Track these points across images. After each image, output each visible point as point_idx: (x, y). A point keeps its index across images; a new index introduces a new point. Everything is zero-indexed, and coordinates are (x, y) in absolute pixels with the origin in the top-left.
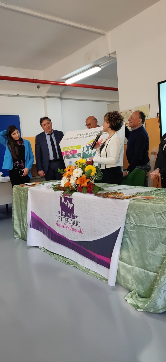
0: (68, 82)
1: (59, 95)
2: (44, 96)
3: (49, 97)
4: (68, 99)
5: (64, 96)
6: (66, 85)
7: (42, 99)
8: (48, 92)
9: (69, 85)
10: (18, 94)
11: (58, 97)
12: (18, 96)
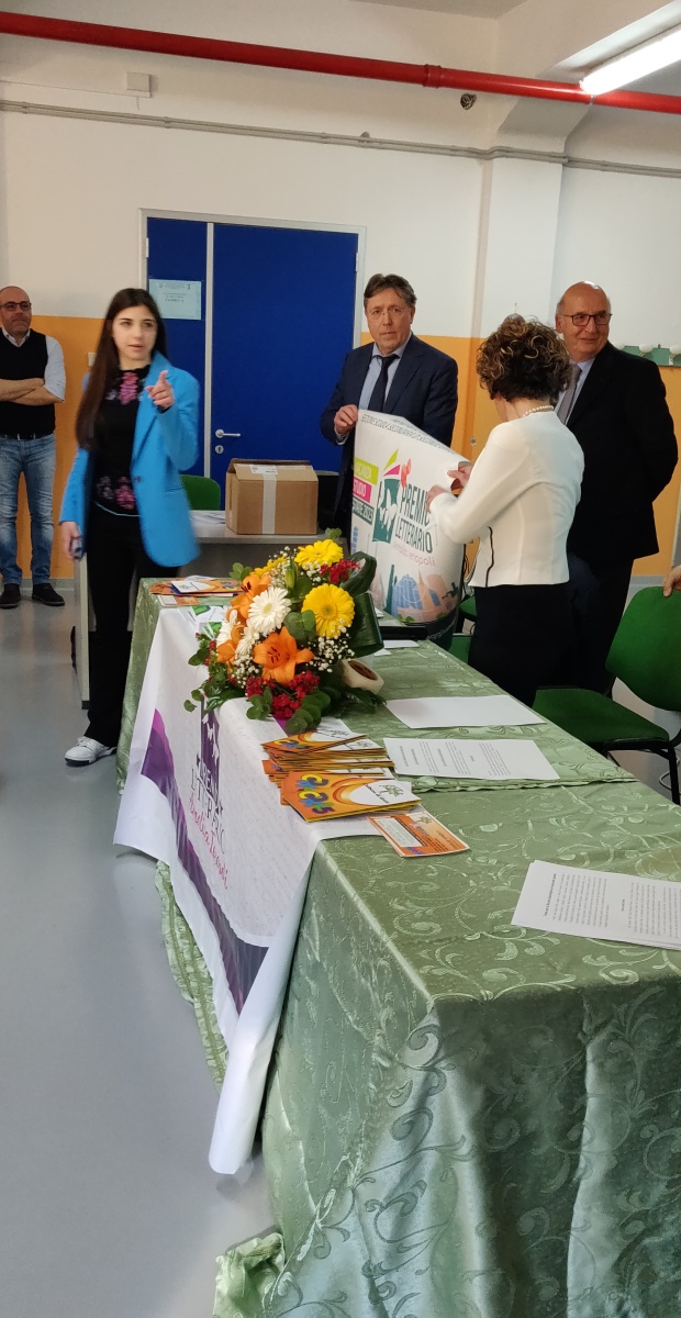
0: (593, 85)
1: (559, 148)
2: (483, 145)
3: (506, 152)
4: (605, 166)
5: (584, 152)
6: (584, 100)
7: (474, 162)
8: (506, 128)
9: (600, 101)
10: (365, 135)
11: (551, 157)
12: (364, 141)
